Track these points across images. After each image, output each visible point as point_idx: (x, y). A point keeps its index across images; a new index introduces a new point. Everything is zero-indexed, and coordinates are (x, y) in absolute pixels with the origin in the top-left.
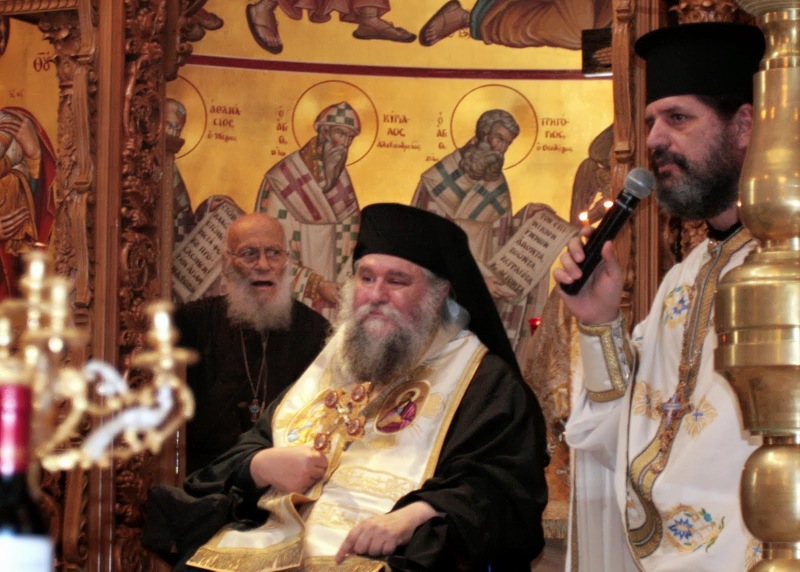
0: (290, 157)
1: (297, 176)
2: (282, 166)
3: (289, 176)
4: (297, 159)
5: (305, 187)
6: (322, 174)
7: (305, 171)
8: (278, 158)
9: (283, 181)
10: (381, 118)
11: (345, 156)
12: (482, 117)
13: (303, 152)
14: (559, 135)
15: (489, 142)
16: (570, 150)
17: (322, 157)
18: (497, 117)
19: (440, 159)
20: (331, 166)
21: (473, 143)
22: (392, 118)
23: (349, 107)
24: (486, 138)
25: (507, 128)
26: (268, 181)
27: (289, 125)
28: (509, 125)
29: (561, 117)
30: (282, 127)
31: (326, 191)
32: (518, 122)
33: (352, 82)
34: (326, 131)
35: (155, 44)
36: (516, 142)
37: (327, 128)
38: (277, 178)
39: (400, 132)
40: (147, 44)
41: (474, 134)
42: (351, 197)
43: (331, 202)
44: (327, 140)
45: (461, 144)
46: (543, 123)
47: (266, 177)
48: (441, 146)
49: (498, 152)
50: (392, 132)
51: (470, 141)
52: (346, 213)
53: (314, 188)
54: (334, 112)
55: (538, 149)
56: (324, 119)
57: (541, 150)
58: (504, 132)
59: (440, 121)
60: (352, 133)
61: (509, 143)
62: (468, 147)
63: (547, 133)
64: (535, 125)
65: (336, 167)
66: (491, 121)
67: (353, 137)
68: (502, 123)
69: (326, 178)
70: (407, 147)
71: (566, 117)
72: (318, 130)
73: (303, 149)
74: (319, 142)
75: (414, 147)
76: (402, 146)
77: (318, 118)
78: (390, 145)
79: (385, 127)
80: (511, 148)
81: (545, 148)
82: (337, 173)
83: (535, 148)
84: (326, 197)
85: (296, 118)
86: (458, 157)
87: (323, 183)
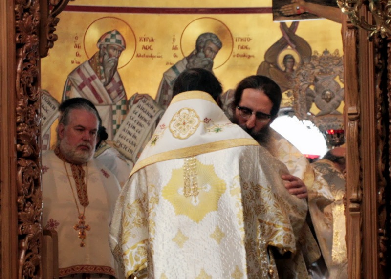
0: (83, 65)
1: (87, 76)
2: (78, 70)
3: (83, 76)
4: (87, 66)
5: (93, 83)
6: (103, 75)
7: (92, 73)
8: (75, 66)
9: (79, 80)
10: (138, 40)
11: (116, 63)
12: (199, 37)
13: (91, 61)
14: (246, 48)
15: (204, 52)
16: (253, 56)
17: (102, 64)
18: (208, 37)
19: (175, 63)
20: (108, 70)
21: (194, 53)
22: (145, 39)
23: (118, 33)
24: (202, 50)
25: (215, 44)
26: (70, 80)
27: (82, 45)
28: (216, 42)
29: (247, 37)
30: (77, 46)
31: (105, 85)
32: (221, 40)
33: (120, 17)
34: (104, 48)
35: (34, 35)
36: (220, 52)
37: (105, 46)
38: (75, 78)
39: (149, 48)
40: (29, 36)
41: (195, 48)
42: (121, 88)
43: (109, 92)
44: (105, 54)
45: (187, 54)
46: (236, 41)
47: (68, 77)
48: (175, 56)
49: (209, 59)
50: (145, 48)
51: (192, 52)
52: (118, 98)
53: (98, 83)
54: (109, 36)
55: (234, 56)
56: (103, 41)
57: (236, 57)
58: (213, 46)
59: (174, 40)
60: (121, 49)
61: (216, 53)
62: (191, 56)
63: (239, 46)
64: (231, 41)
65: (111, 70)
66: (205, 40)
67: (121, 51)
68: (211, 41)
69: (105, 77)
70: (155, 57)
71: (250, 37)
72: (100, 48)
73: (91, 59)
74: (100, 55)
75: (158, 57)
76: (151, 56)
77: (99, 40)
78: (144, 56)
79: (141, 44)
80: (217, 56)
81: (238, 55)
82: (112, 74)
83: (232, 56)
84: (106, 89)
85: (86, 40)
86: (186, 62)
87: (104, 80)
